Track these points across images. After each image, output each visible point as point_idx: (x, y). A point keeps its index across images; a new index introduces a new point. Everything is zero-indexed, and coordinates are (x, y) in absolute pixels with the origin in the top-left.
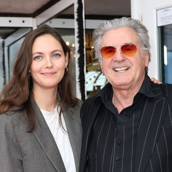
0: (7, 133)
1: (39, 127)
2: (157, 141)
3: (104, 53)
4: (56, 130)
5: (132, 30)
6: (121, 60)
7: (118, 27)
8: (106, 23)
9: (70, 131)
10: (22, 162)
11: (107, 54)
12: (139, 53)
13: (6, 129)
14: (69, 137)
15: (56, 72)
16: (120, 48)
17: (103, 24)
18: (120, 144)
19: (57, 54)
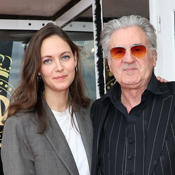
0: (17, 134)
1: (51, 128)
2: (166, 139)
3: (113, 53)
4: (68, 130)
5: (141, 30)
6: (131, 62)
7: (127, 26)
8: (115, 21)
9: (82, 131)
10: (33, 163)
11: (117, 55)
12: (148, 53)
13: (16, 130)
14: (82, 138)
15: (67, 76)
16: (130, 49)
17: (112, 23)
18: (131, 143)
19: (66, 56)
